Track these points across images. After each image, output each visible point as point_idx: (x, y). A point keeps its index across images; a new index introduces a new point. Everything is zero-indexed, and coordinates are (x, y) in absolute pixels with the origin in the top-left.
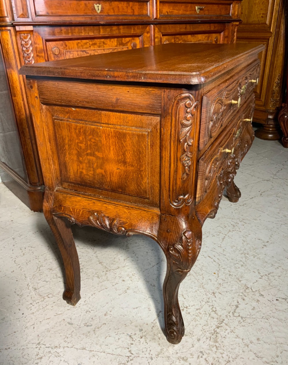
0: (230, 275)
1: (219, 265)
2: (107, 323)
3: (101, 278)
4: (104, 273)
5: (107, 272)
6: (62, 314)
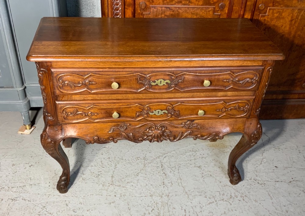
3: (104, 187)
5: (110, 185)
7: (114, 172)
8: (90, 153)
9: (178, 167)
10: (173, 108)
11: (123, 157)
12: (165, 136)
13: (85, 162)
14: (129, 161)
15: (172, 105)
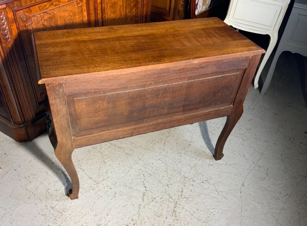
0: (174, 170)
1: (166, 164)
2: (110, 220)
3: (95, 190)
4: (96, 185)
5: (98, 185)
6: (79, 221)
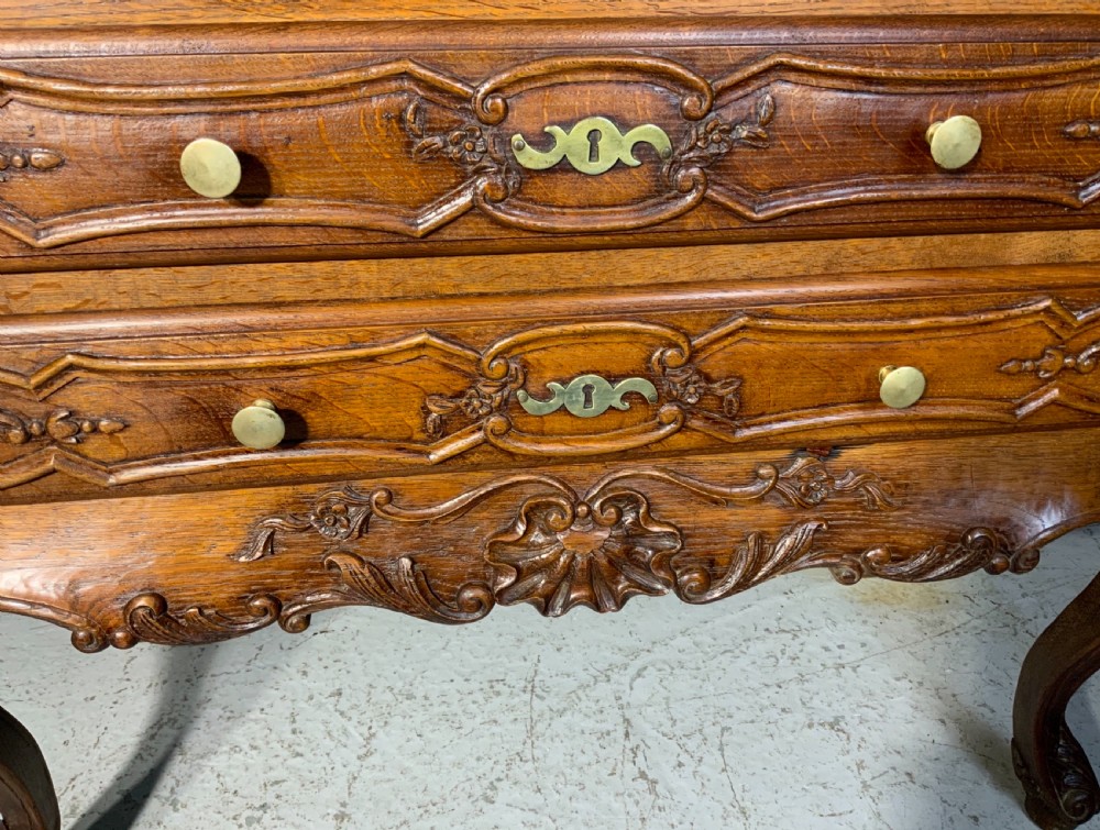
7: (357, 784)
8: (239, 667)
9: (718, 729)
10: (690, 360)
11: (416, 683)
12: (646, 568)
13: (201, 723)
14: (444, 708)
15: (688, 336)
